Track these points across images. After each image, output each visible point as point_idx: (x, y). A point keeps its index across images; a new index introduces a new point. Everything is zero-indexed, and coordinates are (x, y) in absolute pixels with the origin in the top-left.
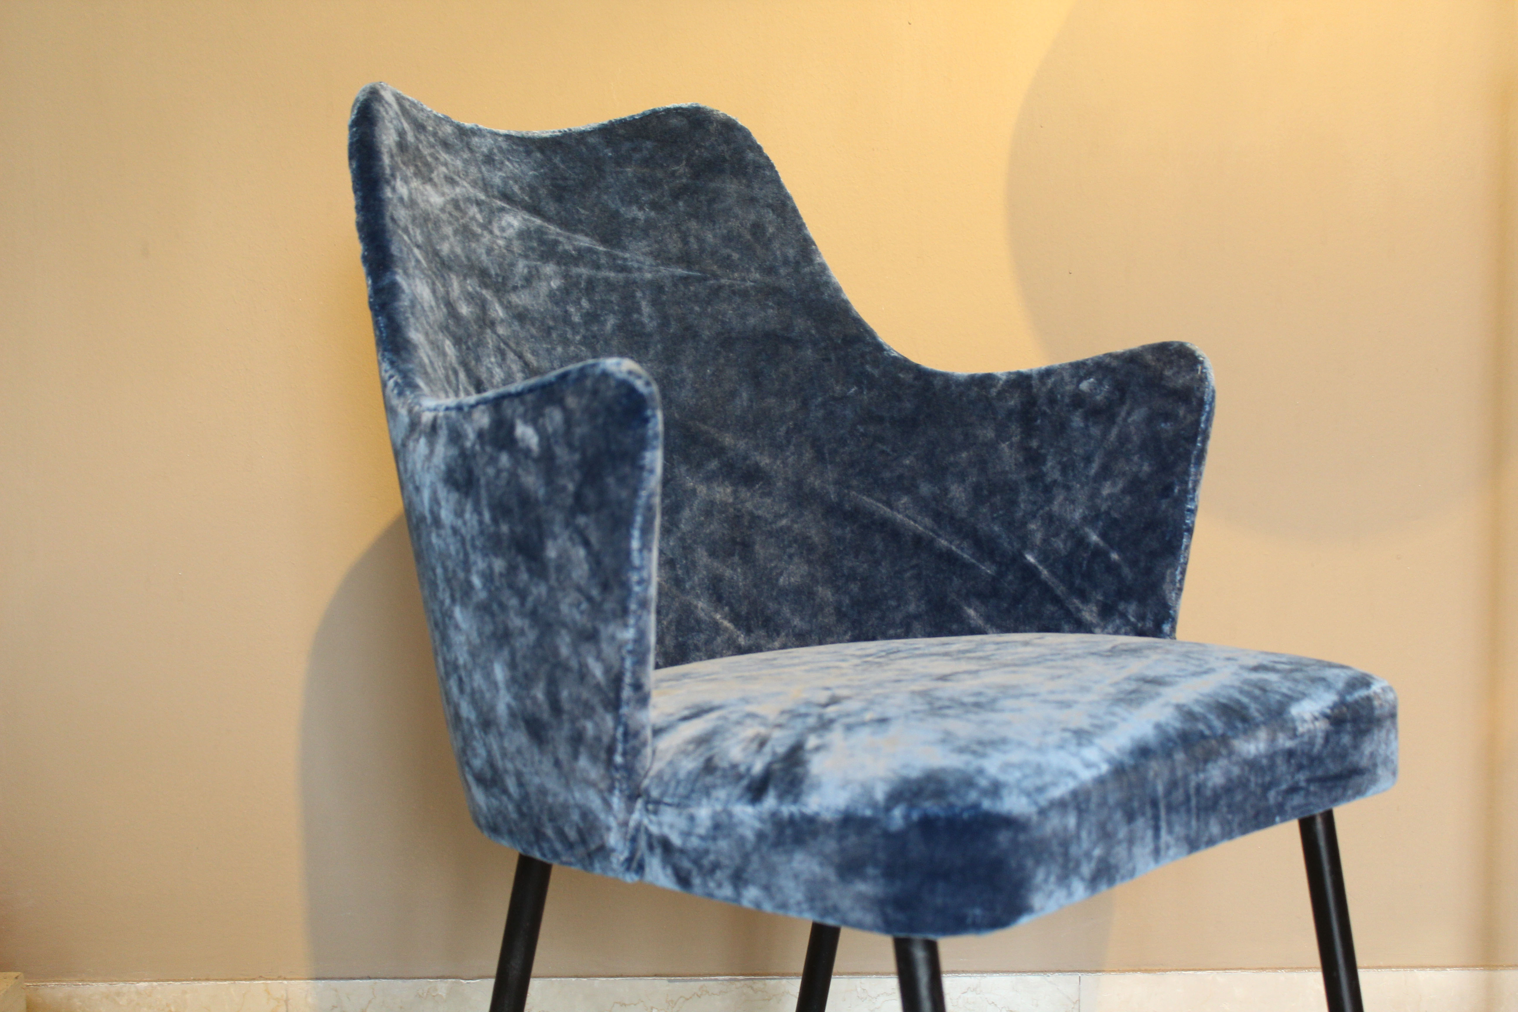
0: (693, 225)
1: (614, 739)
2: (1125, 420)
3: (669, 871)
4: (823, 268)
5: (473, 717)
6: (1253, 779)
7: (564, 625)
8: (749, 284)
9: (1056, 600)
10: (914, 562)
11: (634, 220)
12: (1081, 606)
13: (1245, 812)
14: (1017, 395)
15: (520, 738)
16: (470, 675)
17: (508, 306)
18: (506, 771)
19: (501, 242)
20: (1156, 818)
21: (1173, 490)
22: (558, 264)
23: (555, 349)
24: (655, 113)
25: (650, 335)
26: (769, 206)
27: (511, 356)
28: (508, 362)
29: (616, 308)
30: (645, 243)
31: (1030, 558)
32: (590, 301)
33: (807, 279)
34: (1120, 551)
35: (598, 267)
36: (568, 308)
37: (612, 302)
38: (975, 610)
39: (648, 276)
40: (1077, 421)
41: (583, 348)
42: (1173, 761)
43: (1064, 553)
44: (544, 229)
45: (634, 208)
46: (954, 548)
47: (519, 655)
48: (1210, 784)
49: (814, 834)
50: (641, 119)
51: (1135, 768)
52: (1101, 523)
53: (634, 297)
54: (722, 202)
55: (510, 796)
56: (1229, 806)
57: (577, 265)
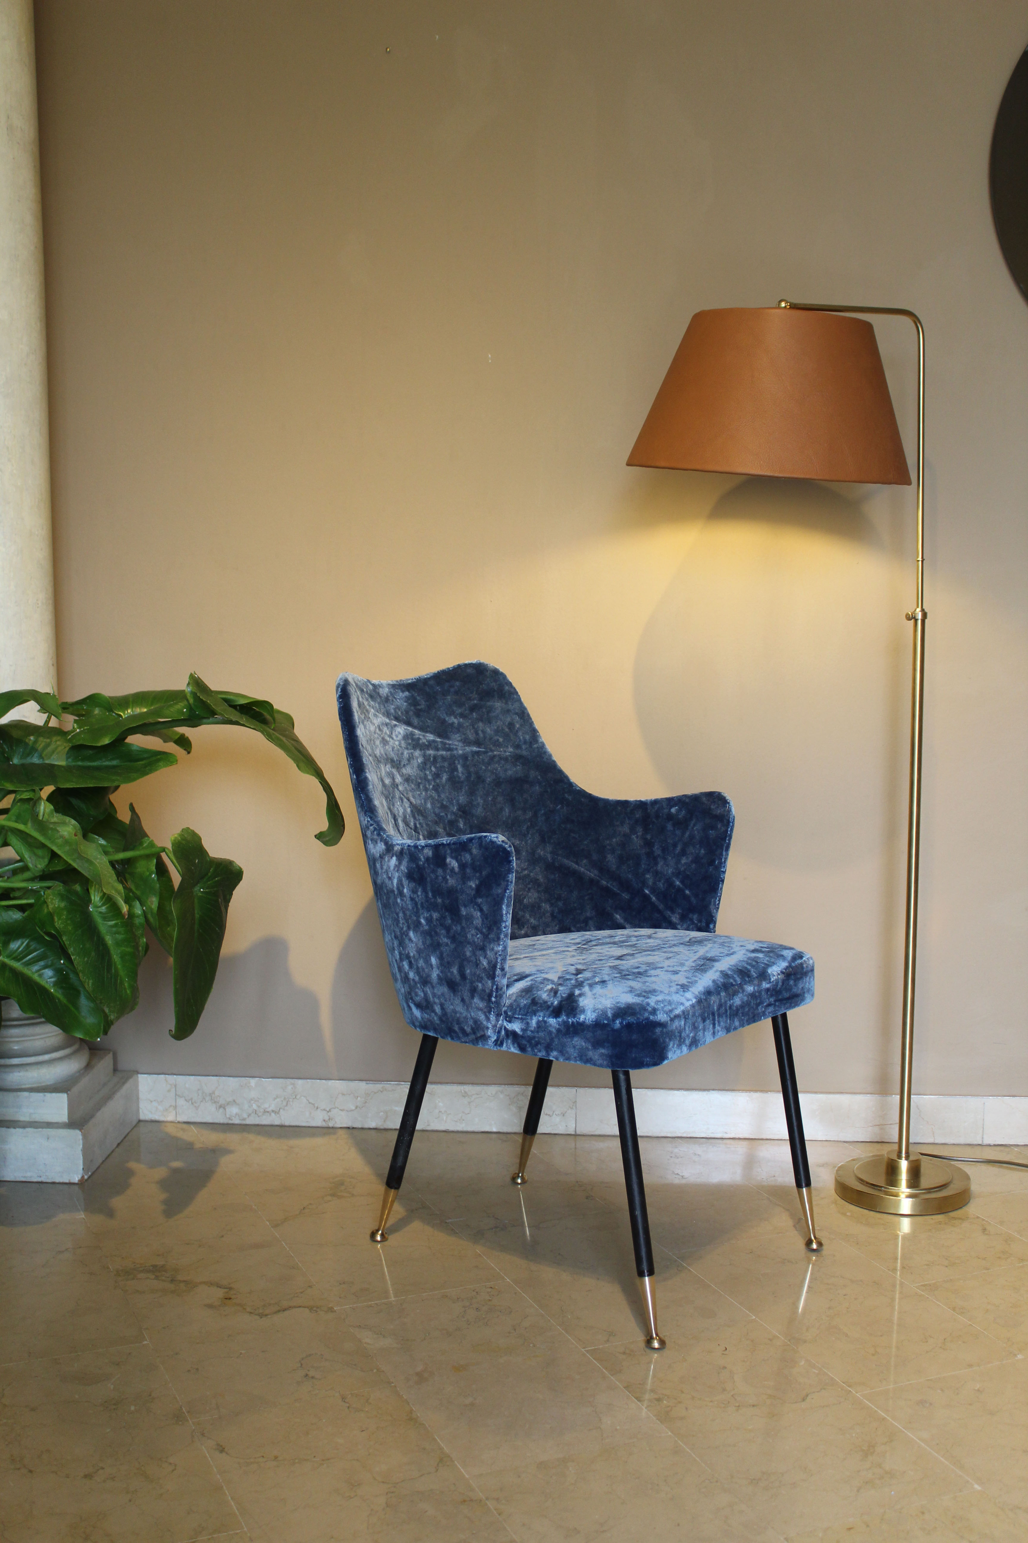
0: (480, 724)
1: (492, 991)
2: (693, 828)
3: (516, 1045)
4: (543, 745)
5: (417, 978)
6: (752, 1001)
7: (469, 943)
8: (508, 754)
9: (659, 911)
10: (590, 892)
11: (453, 723)
12: (671, 915)
13: (749, 1016)
14: (640, 812)
15: (444, 989)
16: (417, 961)
17: (402, 775)
18: (435, 1003)
19: (397, 743)
20: (714, 1020)
21: (715, 863)
22: (421, 750)
23: (422, 794)
24: (459, 666)
25: (462, 782)
26: (517, 714)
27: (405, 800)
28: (404, 803)
29: (447, 770)
30: (458, 735)
31: (647, 892)
32: (435, 767)
33: (536, 750)
34: (690, 890)
35: (437, 749)
36: (426, 772)
37: (445, 767)
38: (620, 915)
39: (460, 752)
40: (669, 827)
41: (433, 792)
42: (721, 996)
43: (663, 889)
44: (413, 733)
45: (452, 717)
46: (609, 885)
47: (445, 955)
48: (735, 1005)
49: (583, 1030)
50: (453, 670)
51: (706, 1000)
52: (681, 876)
53: (455, 763)
54: (494, 712)
55: (436, 1014)
56: (743, 1013)
57: (428, 750)
